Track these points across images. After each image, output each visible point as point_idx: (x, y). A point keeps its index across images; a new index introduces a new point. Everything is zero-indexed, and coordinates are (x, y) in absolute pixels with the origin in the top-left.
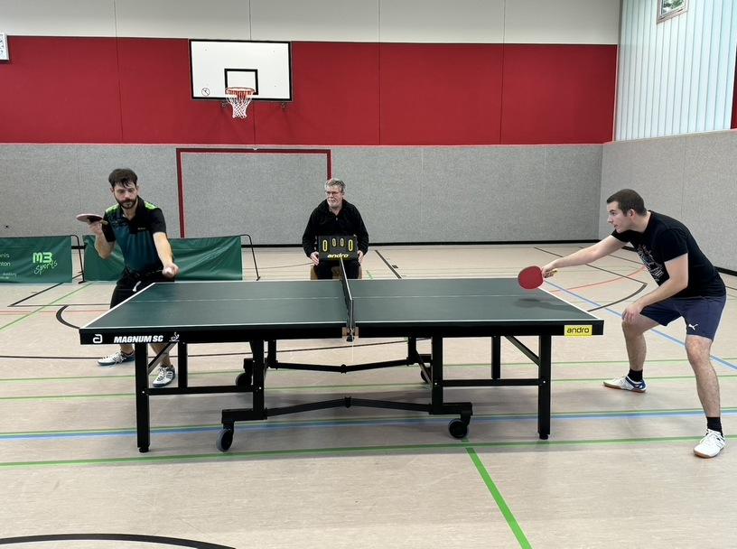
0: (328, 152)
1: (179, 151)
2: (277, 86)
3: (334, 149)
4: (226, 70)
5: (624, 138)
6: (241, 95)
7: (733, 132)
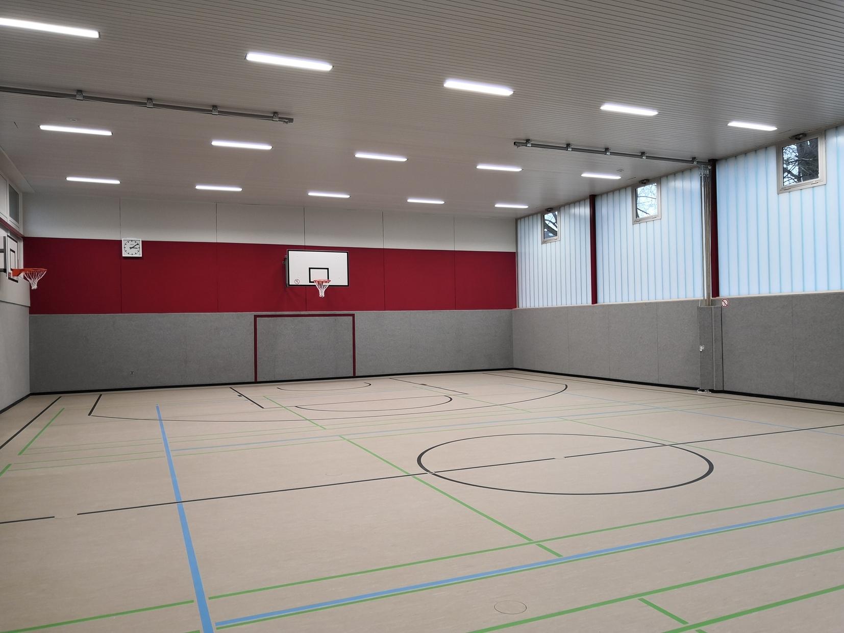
0: (353, 315)
1: (256, 317)
2: (340, 277)
3: (356, 313)
4: (310, 269)
5: (524, 307)
6: (320, 283)
7: (594, 306)
